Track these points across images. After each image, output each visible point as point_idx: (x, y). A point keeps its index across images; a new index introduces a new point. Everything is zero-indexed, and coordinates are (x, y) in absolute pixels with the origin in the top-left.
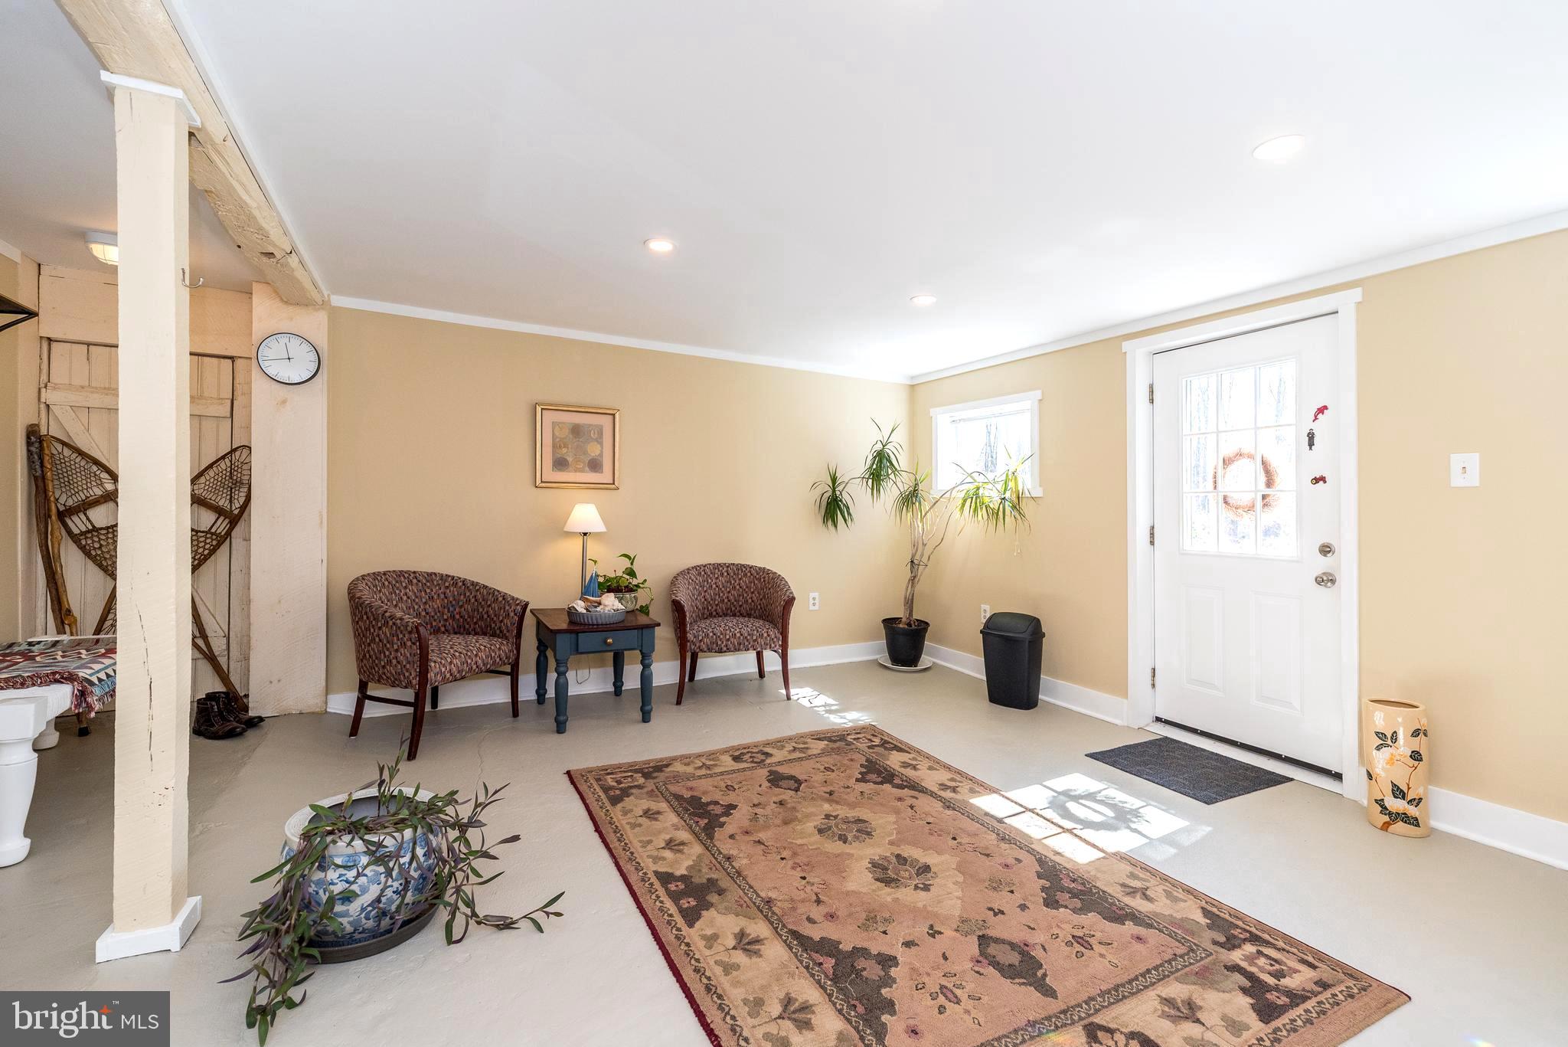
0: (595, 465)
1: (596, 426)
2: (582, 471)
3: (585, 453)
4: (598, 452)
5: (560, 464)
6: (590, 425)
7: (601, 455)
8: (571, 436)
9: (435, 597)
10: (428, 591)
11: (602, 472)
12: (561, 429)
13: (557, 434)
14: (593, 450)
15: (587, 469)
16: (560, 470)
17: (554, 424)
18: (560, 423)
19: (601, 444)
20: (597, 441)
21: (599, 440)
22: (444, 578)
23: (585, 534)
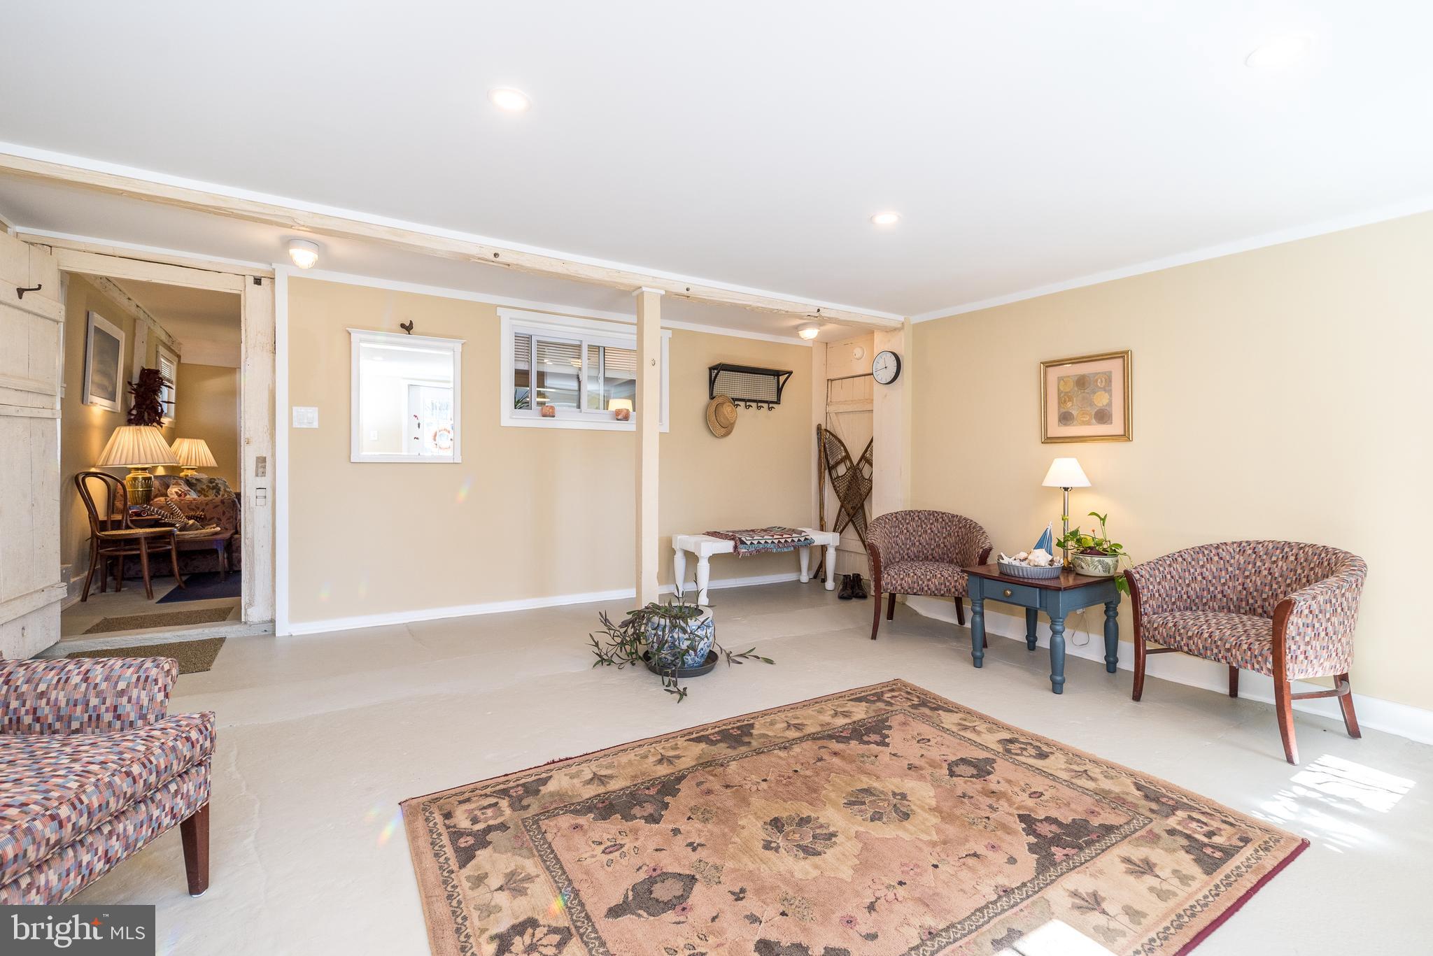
0: (1103, 416)
1: (1105, 373)
2: (1089, 423)
3: (1092, 404)
4: (1105, 401)
5: (1065, 418)
6: (1097, 374)
7: (1110, 404)
8: (1076, 389)
9: (952, 534)
10: (948, 529)
11: (1111, 423)
12: (1066, 383)
13: (1062, 389)
14: (1101, 400)
15: (1094, 421)
16: (1065, 425)
17: (1060, 379)
18: (1064, 377)
19: (1110, 392)
20: (1105, 390)
21: (1107, 388)
22: (960, 519)
23: (1066, 489)
